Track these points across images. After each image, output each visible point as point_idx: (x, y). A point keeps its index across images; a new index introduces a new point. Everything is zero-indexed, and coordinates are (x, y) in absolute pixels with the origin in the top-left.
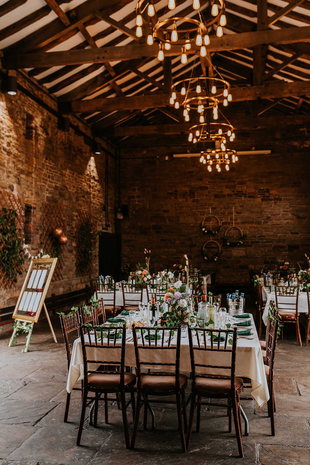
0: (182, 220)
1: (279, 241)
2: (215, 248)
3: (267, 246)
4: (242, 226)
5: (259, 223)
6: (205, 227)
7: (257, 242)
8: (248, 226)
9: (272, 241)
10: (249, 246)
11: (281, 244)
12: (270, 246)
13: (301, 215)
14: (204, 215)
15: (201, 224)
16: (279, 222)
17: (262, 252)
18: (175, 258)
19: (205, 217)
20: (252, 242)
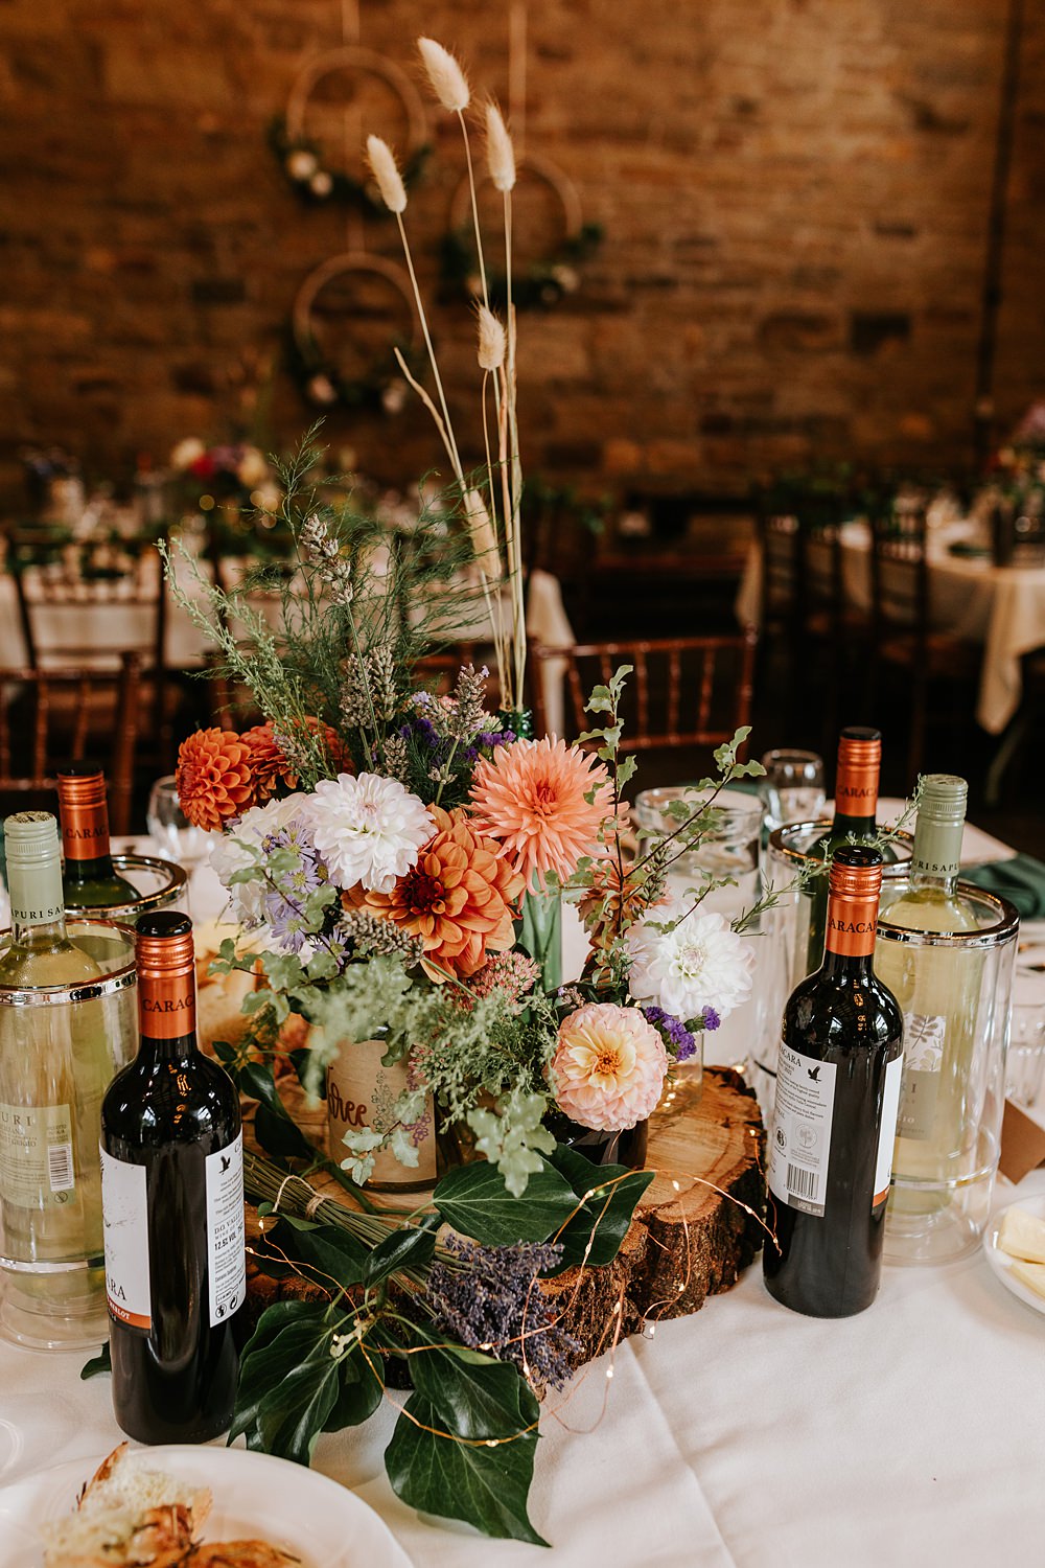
0: (124, 75)
1: (801, 278)
2: (380, 315)
3: (723, 313)
4: (571, 155)
5: (681, 143)
6: (310, 147)
7: (664, 284)
8: (610, 157)
9: (753, 279)
10: (613, 308)
11: (810, 302)
12: (746, 312)
13: (946, 101)
14: (297, 45)
15: (278, 124)
16: (806, 146)
17: (691, 350)
18: (84, 387)
19: (306, 64)
20: (633, 284)
